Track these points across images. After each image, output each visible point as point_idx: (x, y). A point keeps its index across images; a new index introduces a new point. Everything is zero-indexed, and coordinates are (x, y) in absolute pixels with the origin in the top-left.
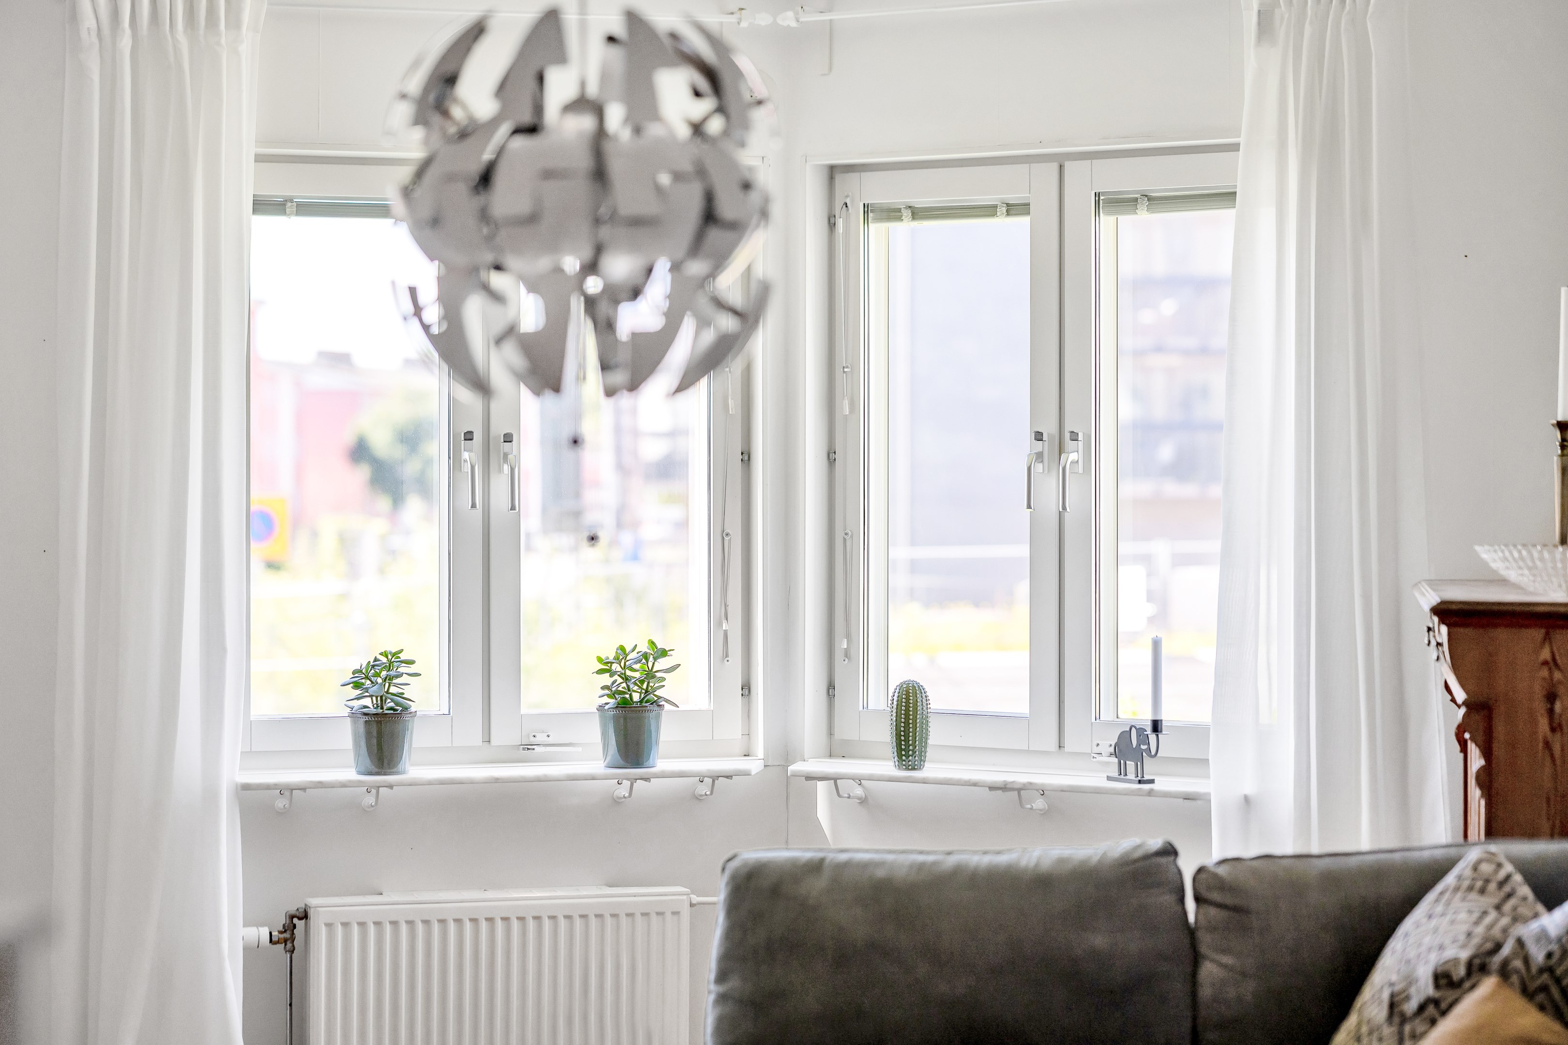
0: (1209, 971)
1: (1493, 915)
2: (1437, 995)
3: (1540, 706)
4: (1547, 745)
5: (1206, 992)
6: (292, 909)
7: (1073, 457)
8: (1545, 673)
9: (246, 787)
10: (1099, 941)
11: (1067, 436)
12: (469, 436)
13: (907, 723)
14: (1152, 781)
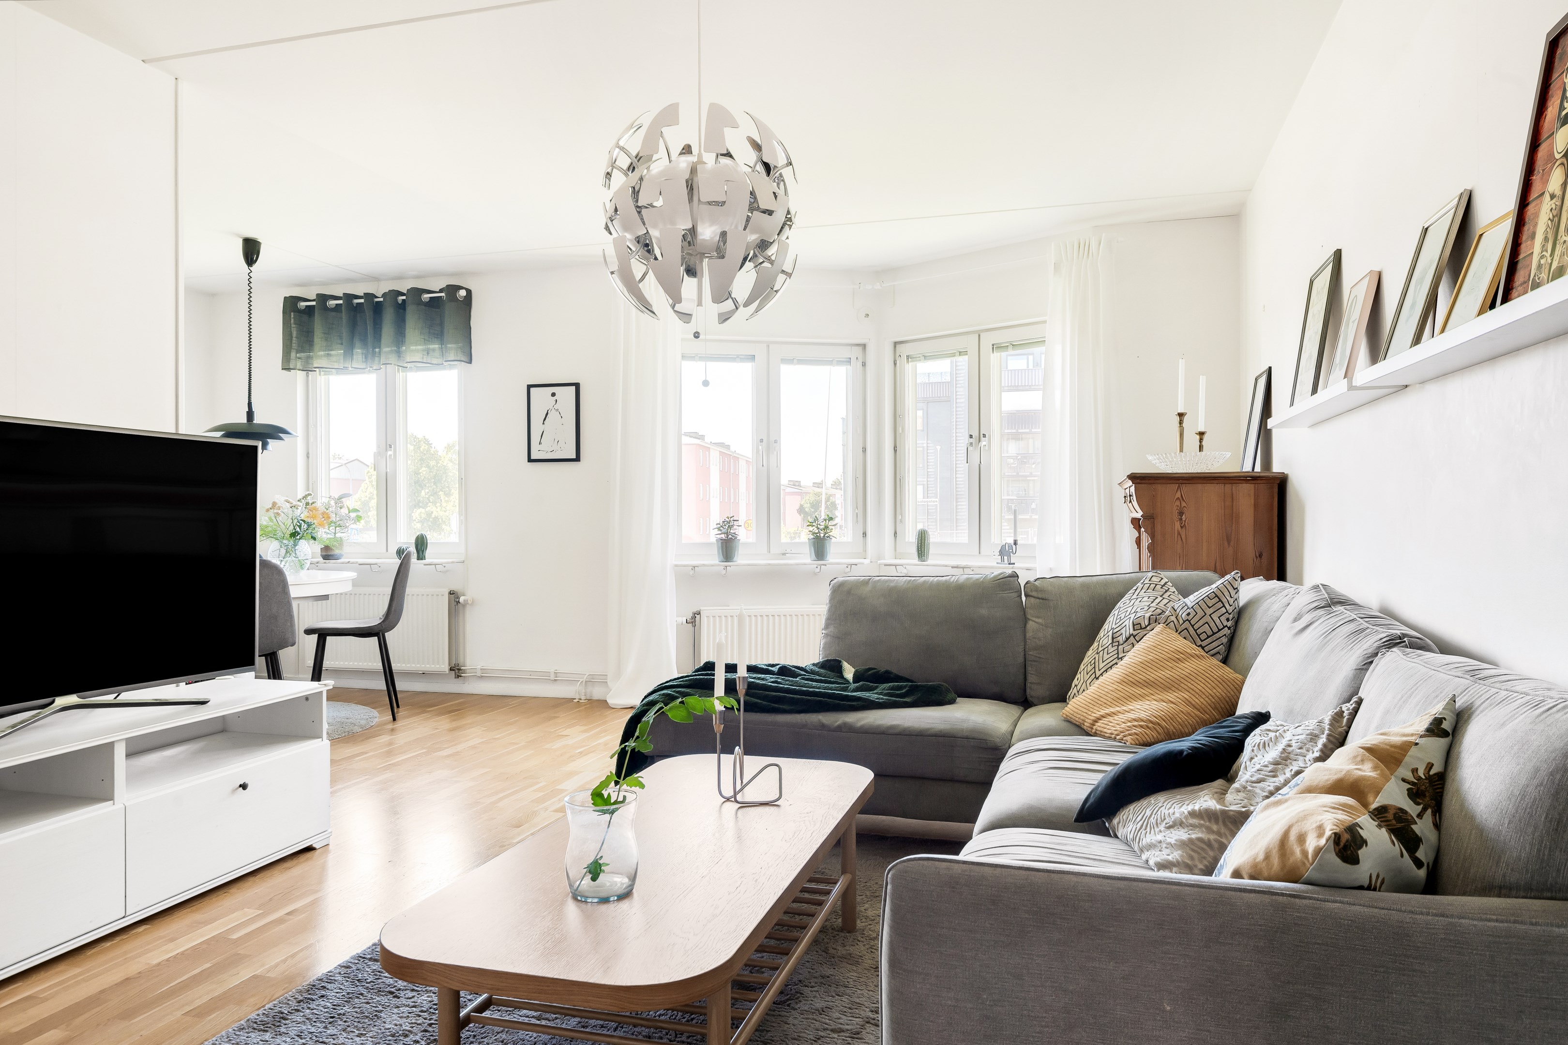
0: (1031, 625)
1: (1160, 599)
2: (1135, 633)
3: (1176, 516)
4: (1179, 534)
5: (1029, 634)
6: (695, 610)
7: (984, 443)
8: (1178, 503)
9: (676, 566)
10: (984, 612)
11: (982, 436)
12: (762, 441)
13: (921, 544)
14: (1014, 564)
